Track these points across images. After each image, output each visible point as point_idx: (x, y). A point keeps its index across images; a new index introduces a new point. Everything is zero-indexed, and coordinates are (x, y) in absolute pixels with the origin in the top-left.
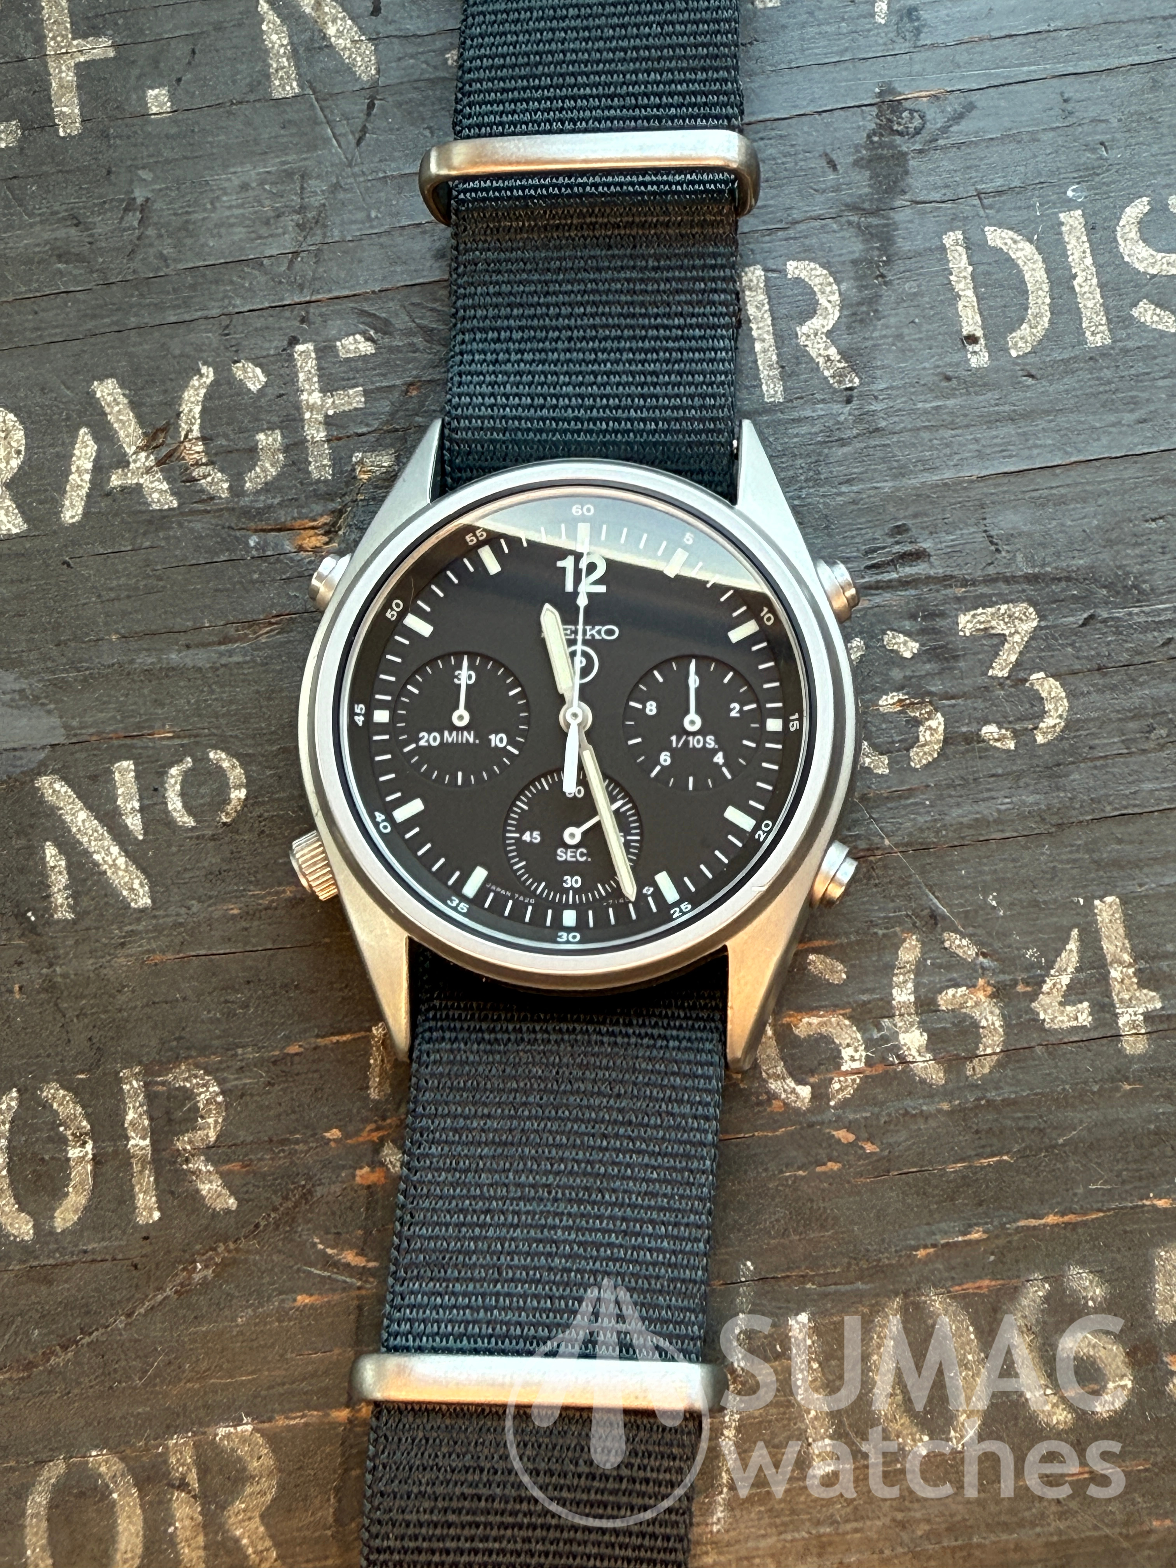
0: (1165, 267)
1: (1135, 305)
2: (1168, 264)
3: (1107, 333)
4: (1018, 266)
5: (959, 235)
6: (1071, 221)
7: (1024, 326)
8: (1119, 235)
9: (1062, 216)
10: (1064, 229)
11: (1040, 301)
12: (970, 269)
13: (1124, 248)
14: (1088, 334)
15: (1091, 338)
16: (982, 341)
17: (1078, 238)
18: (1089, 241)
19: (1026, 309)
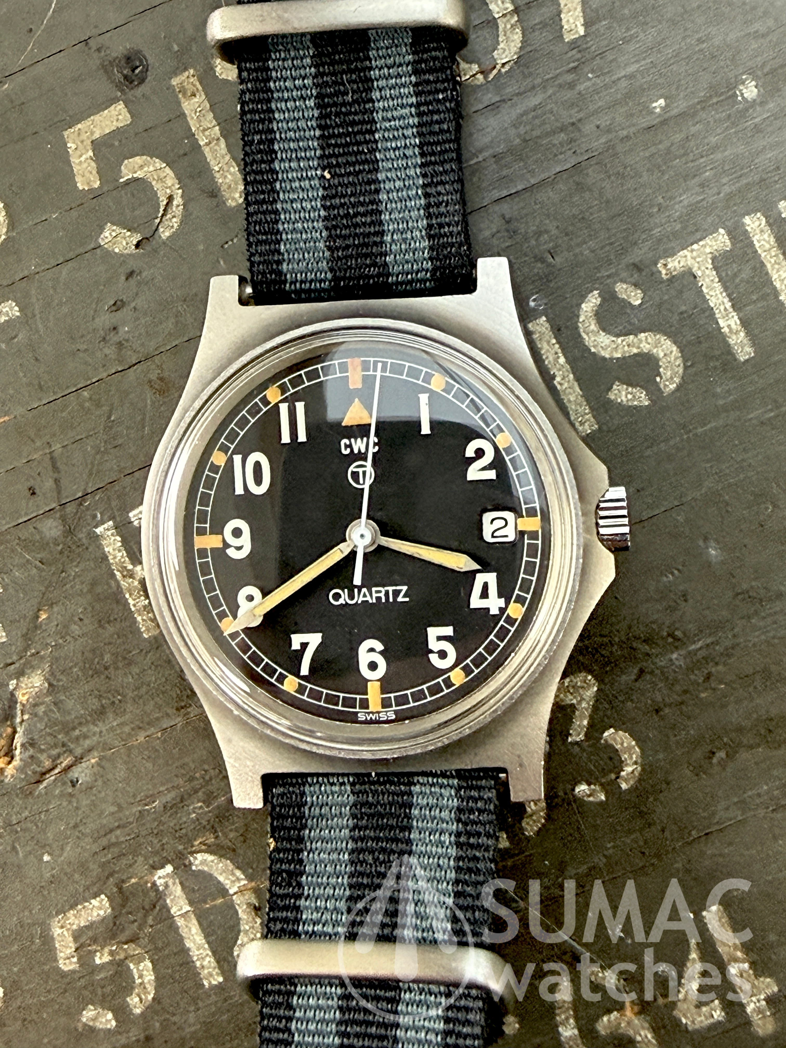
0: (626, 348)
1: (610, 388)
2: (629, 346)
3: (592, 420)
6: (538, 328)
8: (581, 330)
9: (531, 327)
10: (535, 337)
13: (589, 340)
14: (577, 424)
15: (581, 427)
17: (548, 342)
18: (558, 342)
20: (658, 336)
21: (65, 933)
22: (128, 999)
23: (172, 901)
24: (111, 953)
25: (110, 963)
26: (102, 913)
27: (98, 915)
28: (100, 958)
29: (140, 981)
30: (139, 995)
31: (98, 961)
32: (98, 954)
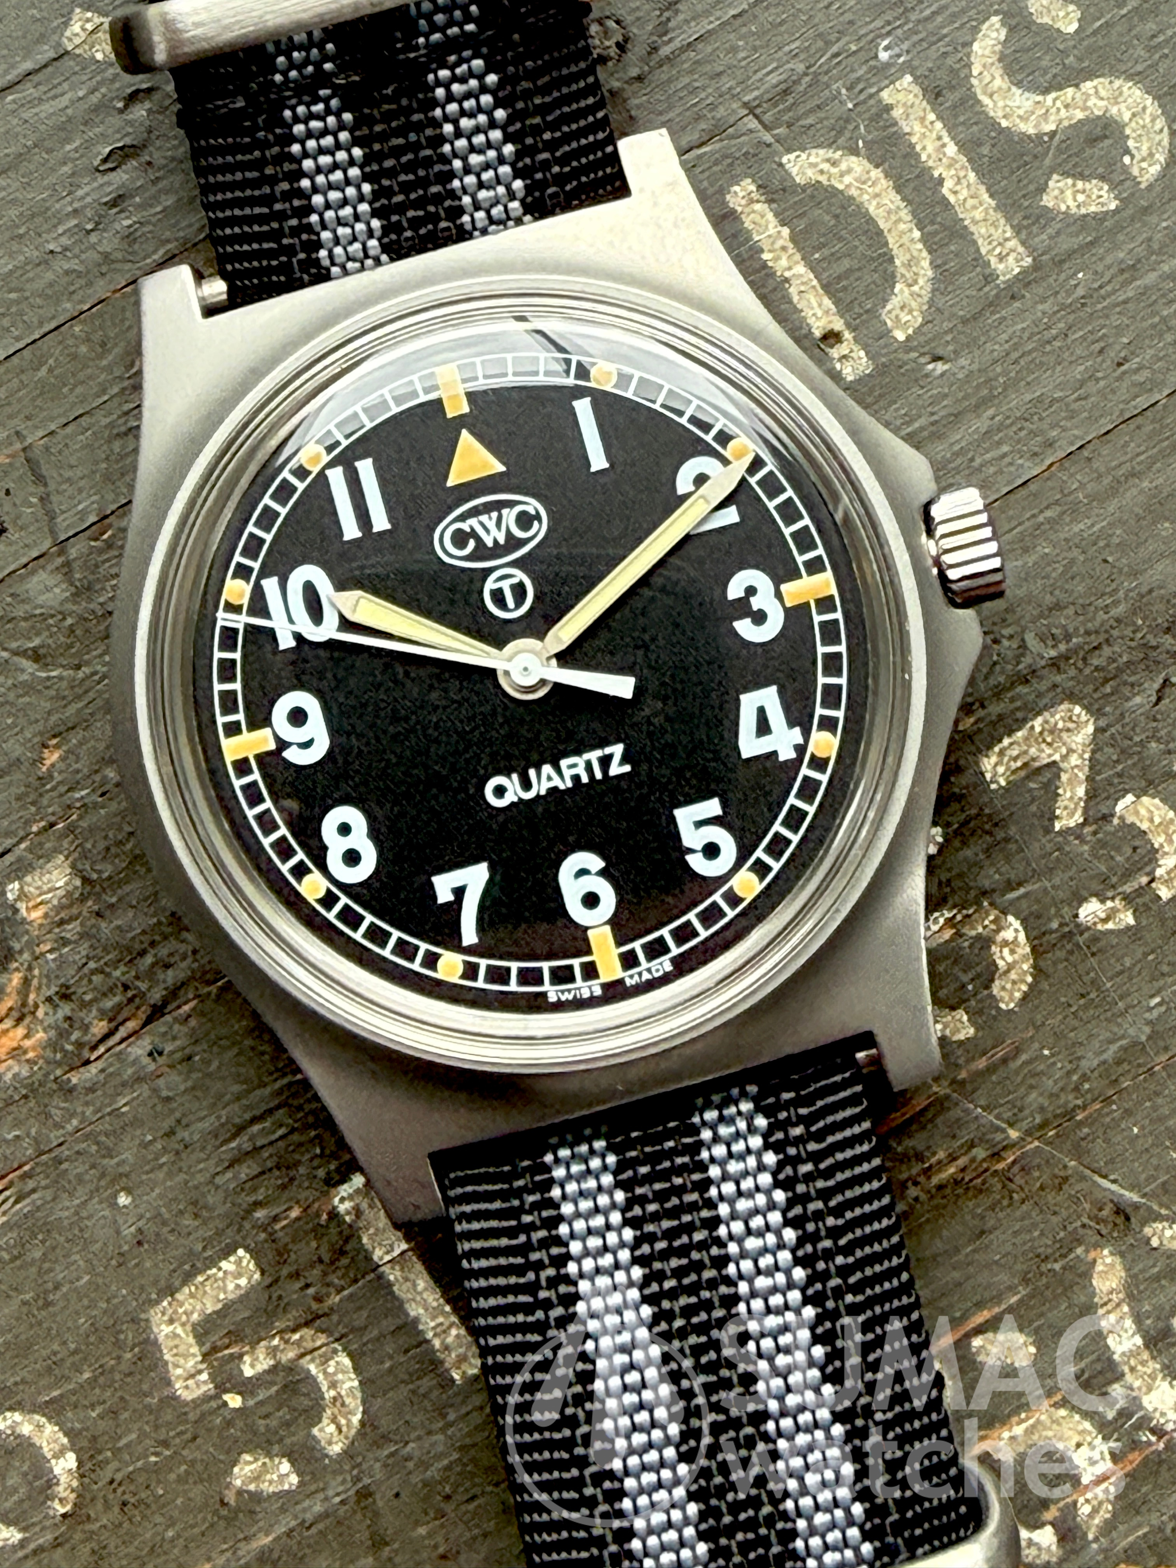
0: (1063, 113)
1: (1042, 189)
2: (1067, 106)
3: (1021, 249)
4: (851, 198)
5: (748, 186)
6: (901, 96)
7: (898, 287)
8: (979, 91)
9: (886, 96)
10: (897, 113)
11: (905, 239)
12: (786, 231)
13: (994, 107)
14: (993, 261)
15: (1001, 267)
16: (847, 335)
17: (922, 119)
18: (939, 117)
19: (891, 260)
20: (1117, 83)
21: (179, 1331)
22: (315, 1431)
23: (370, 1237)
24: (273, 1352)
25: (273, 1370)
26: (243, 1282)
27: (238, 1286)
28: (252, 1366)
29: (332, 1393)
30: (334, 1420)
31: (248, 1372)
32: (247, 1359)
